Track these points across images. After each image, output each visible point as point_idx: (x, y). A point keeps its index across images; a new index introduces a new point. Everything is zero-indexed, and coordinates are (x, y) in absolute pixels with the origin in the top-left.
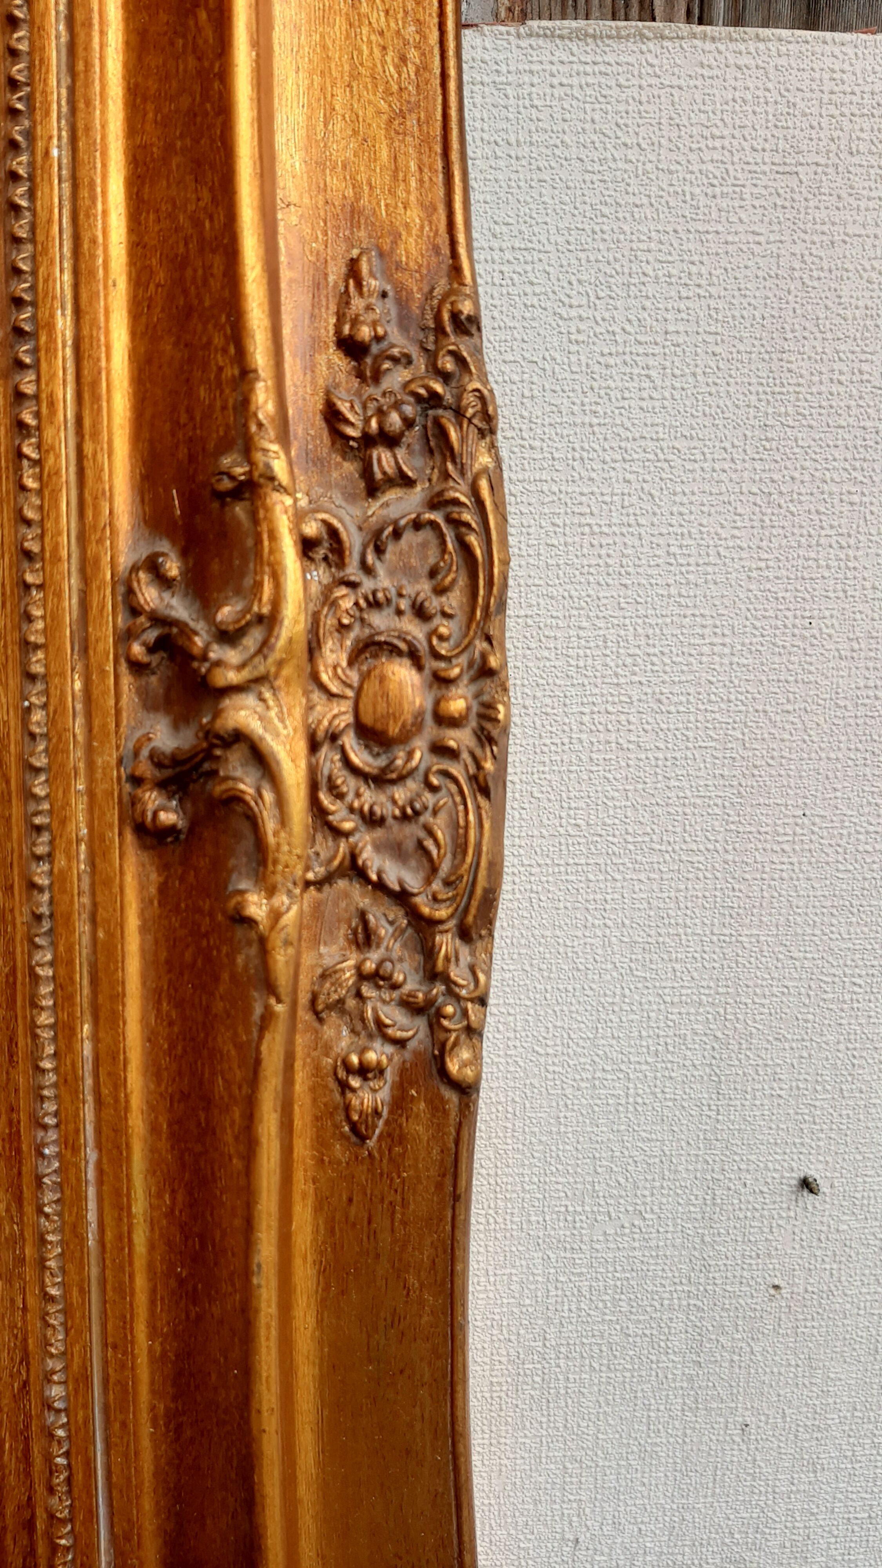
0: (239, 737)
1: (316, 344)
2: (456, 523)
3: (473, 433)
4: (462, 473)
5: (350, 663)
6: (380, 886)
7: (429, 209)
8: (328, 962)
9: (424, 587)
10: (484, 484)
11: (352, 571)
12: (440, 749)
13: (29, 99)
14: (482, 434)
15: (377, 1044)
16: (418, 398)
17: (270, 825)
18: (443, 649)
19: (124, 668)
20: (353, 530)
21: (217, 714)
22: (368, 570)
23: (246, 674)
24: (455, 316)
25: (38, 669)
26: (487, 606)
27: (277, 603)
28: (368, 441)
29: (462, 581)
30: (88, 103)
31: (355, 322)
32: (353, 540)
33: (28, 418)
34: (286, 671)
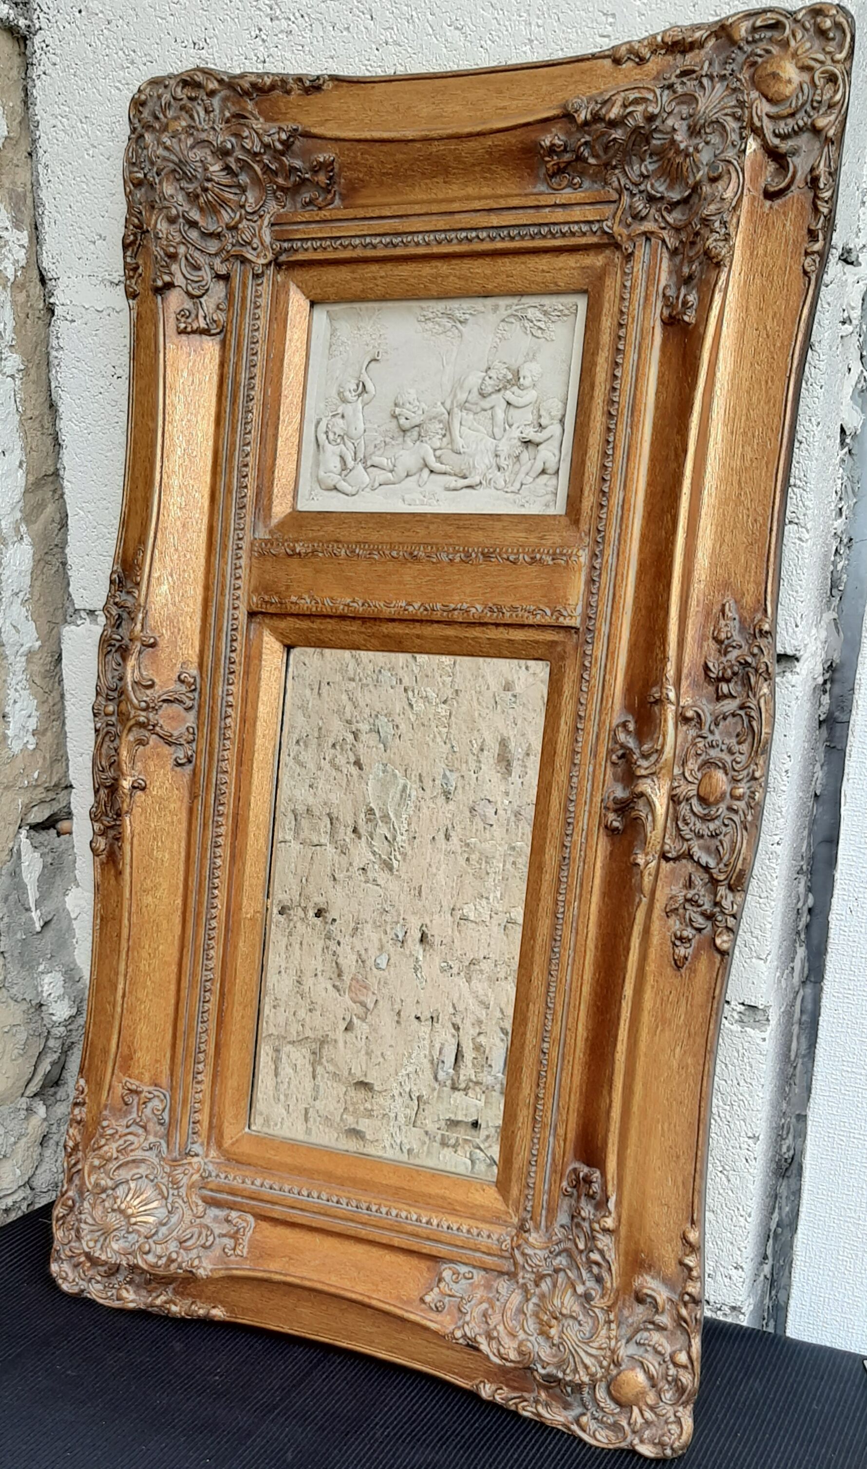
0: (642, 795)
1: (703, 638)
2: (750, 717)
3: (761, 679)
4: (755, 696)
5: (699, 770)
6: (698, 863)
7: (758, 584)
8: (674, 893)
9: (734, 741)
10: (762, 701)
11: (705, 732)
12: (730, 809)
13: (603, 537)
14: (766, 680)
15: (689, 929)
16: (741, 664)
17: (649, 829)
18: (737, 767)
19: (609, 764)
20: (708, 714)
21: (636, 785)
22: (711, 732)
23: (648, 772)
24: (761, 630)
25: (577, 761)
26: (757, 751)
27: (663, 746)
28: (719, 680)
29: (750, 739)
30: (625, 541)
31: (719, 631)
32: (708, 719)
33: (587, 664)
34: (663, 771)
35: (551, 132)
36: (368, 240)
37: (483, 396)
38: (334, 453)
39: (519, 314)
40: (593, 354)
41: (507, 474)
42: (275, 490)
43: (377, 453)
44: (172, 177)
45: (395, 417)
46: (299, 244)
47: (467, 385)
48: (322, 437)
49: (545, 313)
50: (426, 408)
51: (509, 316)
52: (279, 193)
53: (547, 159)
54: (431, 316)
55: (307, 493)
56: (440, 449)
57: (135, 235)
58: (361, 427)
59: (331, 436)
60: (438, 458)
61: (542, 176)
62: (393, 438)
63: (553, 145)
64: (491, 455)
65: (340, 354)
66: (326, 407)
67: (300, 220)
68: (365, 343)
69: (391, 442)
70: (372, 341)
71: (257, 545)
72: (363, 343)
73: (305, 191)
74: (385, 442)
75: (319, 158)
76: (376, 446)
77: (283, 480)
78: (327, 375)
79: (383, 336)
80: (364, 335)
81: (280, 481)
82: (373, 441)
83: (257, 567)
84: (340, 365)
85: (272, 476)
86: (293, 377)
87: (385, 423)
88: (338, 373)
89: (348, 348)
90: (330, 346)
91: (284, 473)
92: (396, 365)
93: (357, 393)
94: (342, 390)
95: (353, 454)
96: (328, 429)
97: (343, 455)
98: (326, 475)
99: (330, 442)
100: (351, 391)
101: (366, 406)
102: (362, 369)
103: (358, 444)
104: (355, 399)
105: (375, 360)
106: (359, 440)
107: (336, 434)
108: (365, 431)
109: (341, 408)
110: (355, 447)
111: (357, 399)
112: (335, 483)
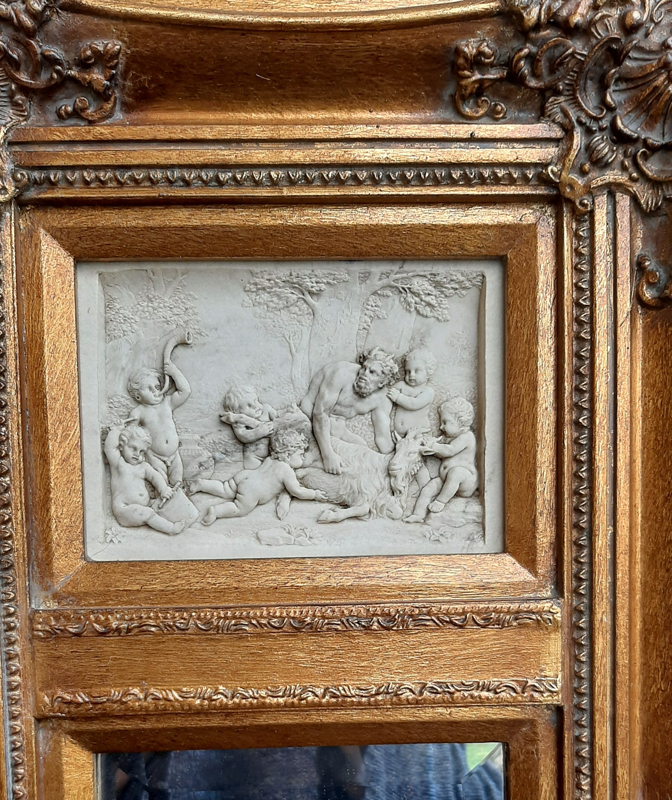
35: (474, 36)
36: (177, 173)
37: (360, 395)
38: (136, 476)
39: (399, 285)
40: (528, 342)
41: (404, 497)
42: (55, 536)
43: (205, 474)
45: (229, 425)
46: (60, 174)
47: (337, 382)
48: (114, 455)
49: (438, 285)
50: (275, 413)
51: (384, 288)
52: (18, 97)
53: (467, 73)
54: (267, 284)
55: (101, 534)
56: (302, 467)
58: (174, 439)
59: (130, 453)
60: (302, 481)
61: (446, 98)
62: (226, 453)
63: (480, 53)
64: (382, 475)
65: (124, 335)
66: (113, 411)
67: (58, 139)
68: (163, 319)
69: (224, 459)
70: (175, 318)
71: (41, 620)
72: (160, 320)
73: (64, 96)
74: (214, 459)
75: (94, 46)
76: (201, 465)
77: (65, 521)
78: (106, 364)
79: (190, 311)
80: (160, 310)
81: (60, 522)
82: (194, 457)
83: (44, 653)
84: (125, 349)
85: (47, 515)
86: (62, 370)
87: (211, 433)
88: (124, 362)
89: (135, 326)
90: (106, 322)
91: (65, 510)
92: (217, 351)
93: (161, 390)
94: (135, 386)
95: (166, 477)
96: (122, 443)
97: (150, 479)
98: (127, 507)
99: (127, 461)
100: (150, 388)
101: (178, 410)
102: (165, 356)
103: (171, 462)
104: (159, 399)
105: (183, 344)
106: (172, 458)
107: (135, 449)
108: (180, 444)
109: (138, 412)
110: (168, 467)
111: (163, 400)
112: (144, 518)
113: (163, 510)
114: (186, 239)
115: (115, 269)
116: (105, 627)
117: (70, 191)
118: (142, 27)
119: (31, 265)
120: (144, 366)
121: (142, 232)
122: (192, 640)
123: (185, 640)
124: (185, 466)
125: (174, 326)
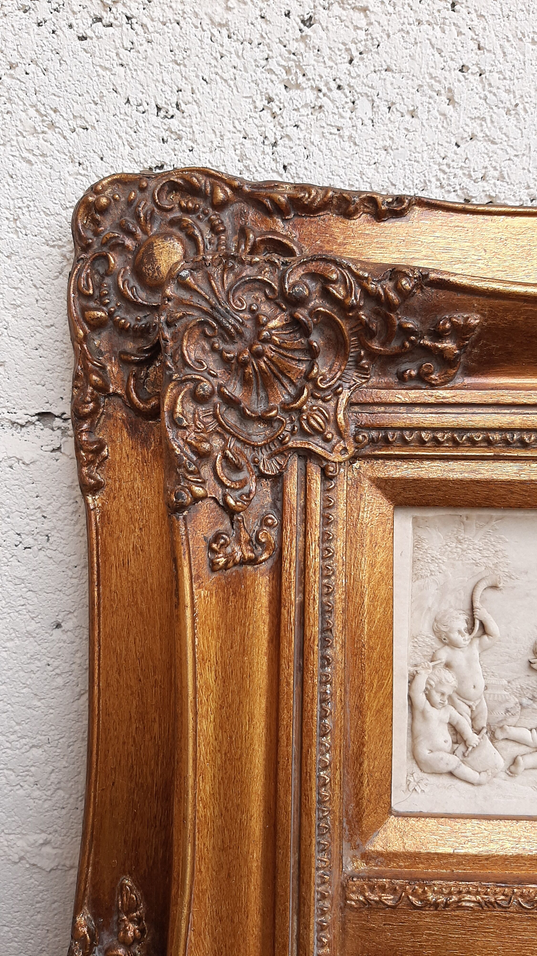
38: (441, 721)
42: (366, 791)
43: (512, 720)
44: (197, 332)
46: (398, 435)
48: (421, 699)
52: (364, 362)
57: (95, 400)
59: (437, 698)
62: (533, 699)
65: (431, 575)
66: (417, 651)
67: (398, 400)
68: (472, 561)
69: (531, 705)
70: (485, 560)
71: (354, 888)
72: (469, 562)
73: (407, 360)
74: (521, 705)
75: (454, 320)
76: (507, 711)
77: (376, 774)
78: (412, 603)
79: (500, 553)
80: (469, 551)
81: (372, 776)
82: (501, 703)
83: (355, 924)
84: (433, 589)
85: (360, 769)
86: (379, 619)
87: (519, 678)
88: (430, 602)
89: (444, 567)
90: (414, 562)
91: (376, 763)
92: (527, 595)
93: (470, 634)
94: (443, 629)
95: (470, 721)
96: (429, 687)
97: (454, 723)
98: (431, 754)
99: (432, 705)
100: (460, 632)
101: (485, 653)
102: (474, 599)
103: (476, 707)
104: (468, 642)
105: (494, 587)
106: (477, 702)
107: (443, 694)
108: (486, 688)
109: (444, 654)
110: (472, 711)
111: (470, 643)
112: (450, 768)
113: (469, 759)
114: (512, 493)
115: (430, 514)
116: (421, 901)
117: (404, 449)
118: (506, 302)
119: (355, 515)
120: (451, 607)
121: (467, 485)
122: (513, 918)
123: (505, 917)
124: (491, 711)
125: (483, 568)
